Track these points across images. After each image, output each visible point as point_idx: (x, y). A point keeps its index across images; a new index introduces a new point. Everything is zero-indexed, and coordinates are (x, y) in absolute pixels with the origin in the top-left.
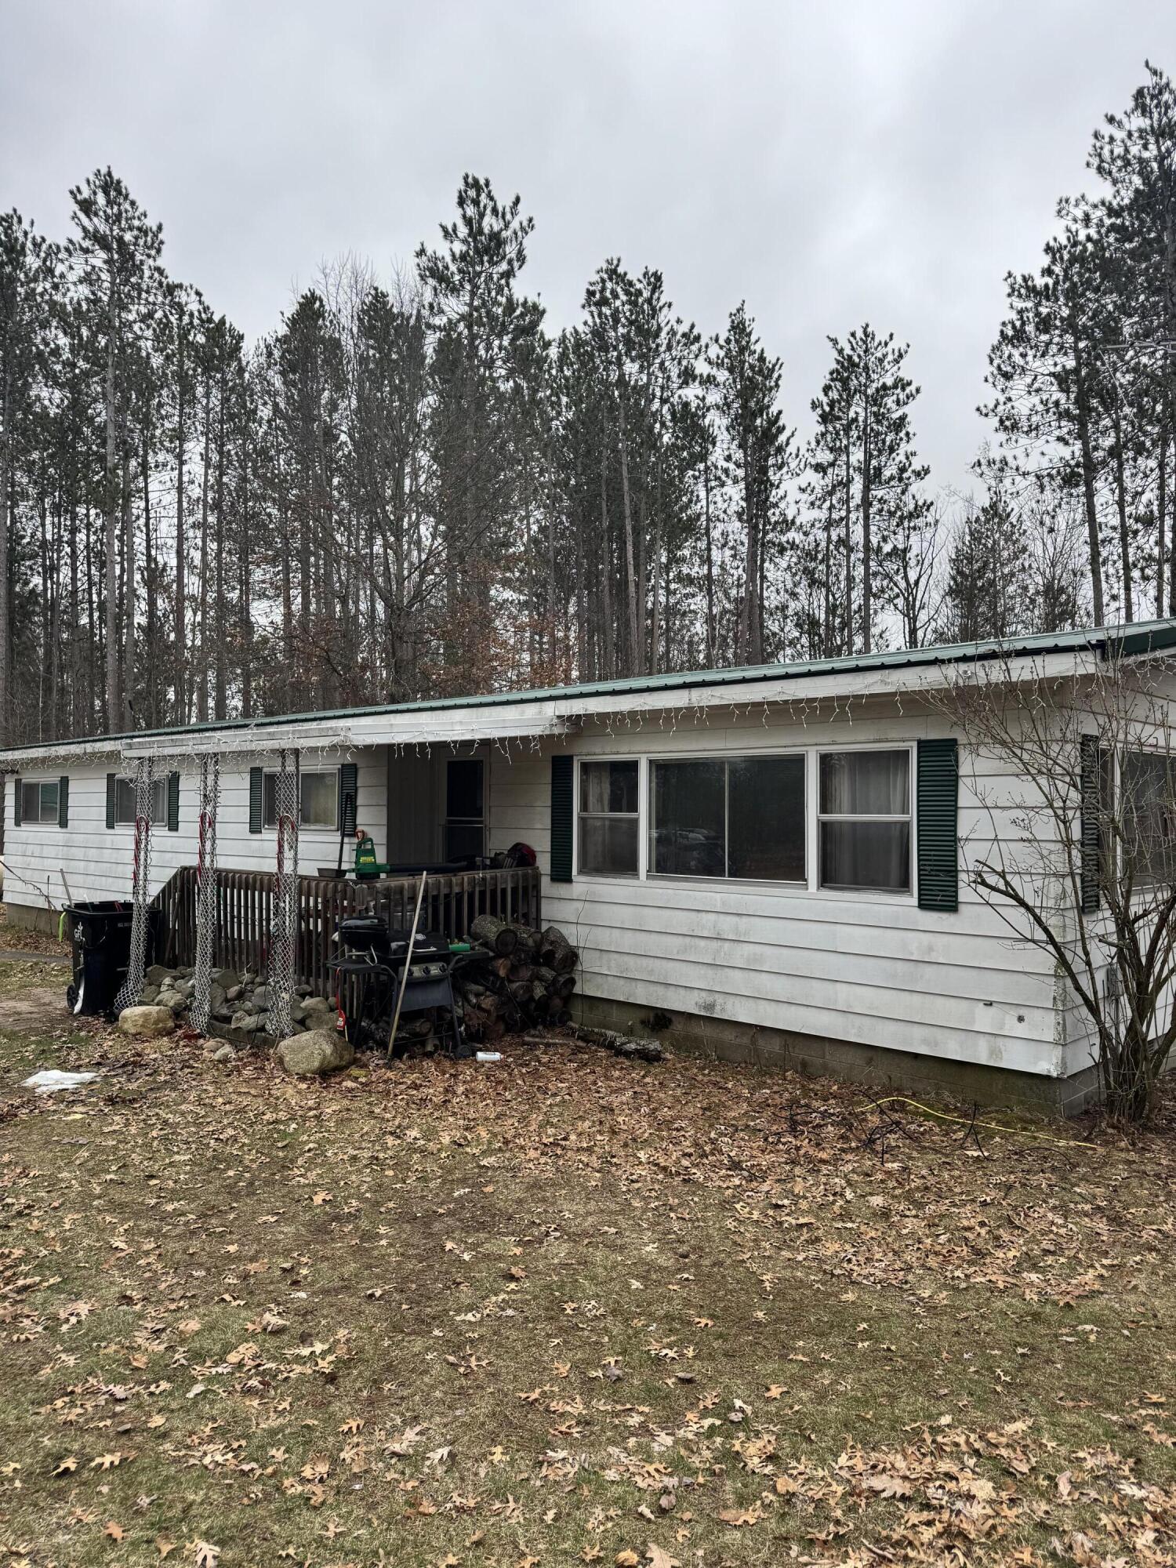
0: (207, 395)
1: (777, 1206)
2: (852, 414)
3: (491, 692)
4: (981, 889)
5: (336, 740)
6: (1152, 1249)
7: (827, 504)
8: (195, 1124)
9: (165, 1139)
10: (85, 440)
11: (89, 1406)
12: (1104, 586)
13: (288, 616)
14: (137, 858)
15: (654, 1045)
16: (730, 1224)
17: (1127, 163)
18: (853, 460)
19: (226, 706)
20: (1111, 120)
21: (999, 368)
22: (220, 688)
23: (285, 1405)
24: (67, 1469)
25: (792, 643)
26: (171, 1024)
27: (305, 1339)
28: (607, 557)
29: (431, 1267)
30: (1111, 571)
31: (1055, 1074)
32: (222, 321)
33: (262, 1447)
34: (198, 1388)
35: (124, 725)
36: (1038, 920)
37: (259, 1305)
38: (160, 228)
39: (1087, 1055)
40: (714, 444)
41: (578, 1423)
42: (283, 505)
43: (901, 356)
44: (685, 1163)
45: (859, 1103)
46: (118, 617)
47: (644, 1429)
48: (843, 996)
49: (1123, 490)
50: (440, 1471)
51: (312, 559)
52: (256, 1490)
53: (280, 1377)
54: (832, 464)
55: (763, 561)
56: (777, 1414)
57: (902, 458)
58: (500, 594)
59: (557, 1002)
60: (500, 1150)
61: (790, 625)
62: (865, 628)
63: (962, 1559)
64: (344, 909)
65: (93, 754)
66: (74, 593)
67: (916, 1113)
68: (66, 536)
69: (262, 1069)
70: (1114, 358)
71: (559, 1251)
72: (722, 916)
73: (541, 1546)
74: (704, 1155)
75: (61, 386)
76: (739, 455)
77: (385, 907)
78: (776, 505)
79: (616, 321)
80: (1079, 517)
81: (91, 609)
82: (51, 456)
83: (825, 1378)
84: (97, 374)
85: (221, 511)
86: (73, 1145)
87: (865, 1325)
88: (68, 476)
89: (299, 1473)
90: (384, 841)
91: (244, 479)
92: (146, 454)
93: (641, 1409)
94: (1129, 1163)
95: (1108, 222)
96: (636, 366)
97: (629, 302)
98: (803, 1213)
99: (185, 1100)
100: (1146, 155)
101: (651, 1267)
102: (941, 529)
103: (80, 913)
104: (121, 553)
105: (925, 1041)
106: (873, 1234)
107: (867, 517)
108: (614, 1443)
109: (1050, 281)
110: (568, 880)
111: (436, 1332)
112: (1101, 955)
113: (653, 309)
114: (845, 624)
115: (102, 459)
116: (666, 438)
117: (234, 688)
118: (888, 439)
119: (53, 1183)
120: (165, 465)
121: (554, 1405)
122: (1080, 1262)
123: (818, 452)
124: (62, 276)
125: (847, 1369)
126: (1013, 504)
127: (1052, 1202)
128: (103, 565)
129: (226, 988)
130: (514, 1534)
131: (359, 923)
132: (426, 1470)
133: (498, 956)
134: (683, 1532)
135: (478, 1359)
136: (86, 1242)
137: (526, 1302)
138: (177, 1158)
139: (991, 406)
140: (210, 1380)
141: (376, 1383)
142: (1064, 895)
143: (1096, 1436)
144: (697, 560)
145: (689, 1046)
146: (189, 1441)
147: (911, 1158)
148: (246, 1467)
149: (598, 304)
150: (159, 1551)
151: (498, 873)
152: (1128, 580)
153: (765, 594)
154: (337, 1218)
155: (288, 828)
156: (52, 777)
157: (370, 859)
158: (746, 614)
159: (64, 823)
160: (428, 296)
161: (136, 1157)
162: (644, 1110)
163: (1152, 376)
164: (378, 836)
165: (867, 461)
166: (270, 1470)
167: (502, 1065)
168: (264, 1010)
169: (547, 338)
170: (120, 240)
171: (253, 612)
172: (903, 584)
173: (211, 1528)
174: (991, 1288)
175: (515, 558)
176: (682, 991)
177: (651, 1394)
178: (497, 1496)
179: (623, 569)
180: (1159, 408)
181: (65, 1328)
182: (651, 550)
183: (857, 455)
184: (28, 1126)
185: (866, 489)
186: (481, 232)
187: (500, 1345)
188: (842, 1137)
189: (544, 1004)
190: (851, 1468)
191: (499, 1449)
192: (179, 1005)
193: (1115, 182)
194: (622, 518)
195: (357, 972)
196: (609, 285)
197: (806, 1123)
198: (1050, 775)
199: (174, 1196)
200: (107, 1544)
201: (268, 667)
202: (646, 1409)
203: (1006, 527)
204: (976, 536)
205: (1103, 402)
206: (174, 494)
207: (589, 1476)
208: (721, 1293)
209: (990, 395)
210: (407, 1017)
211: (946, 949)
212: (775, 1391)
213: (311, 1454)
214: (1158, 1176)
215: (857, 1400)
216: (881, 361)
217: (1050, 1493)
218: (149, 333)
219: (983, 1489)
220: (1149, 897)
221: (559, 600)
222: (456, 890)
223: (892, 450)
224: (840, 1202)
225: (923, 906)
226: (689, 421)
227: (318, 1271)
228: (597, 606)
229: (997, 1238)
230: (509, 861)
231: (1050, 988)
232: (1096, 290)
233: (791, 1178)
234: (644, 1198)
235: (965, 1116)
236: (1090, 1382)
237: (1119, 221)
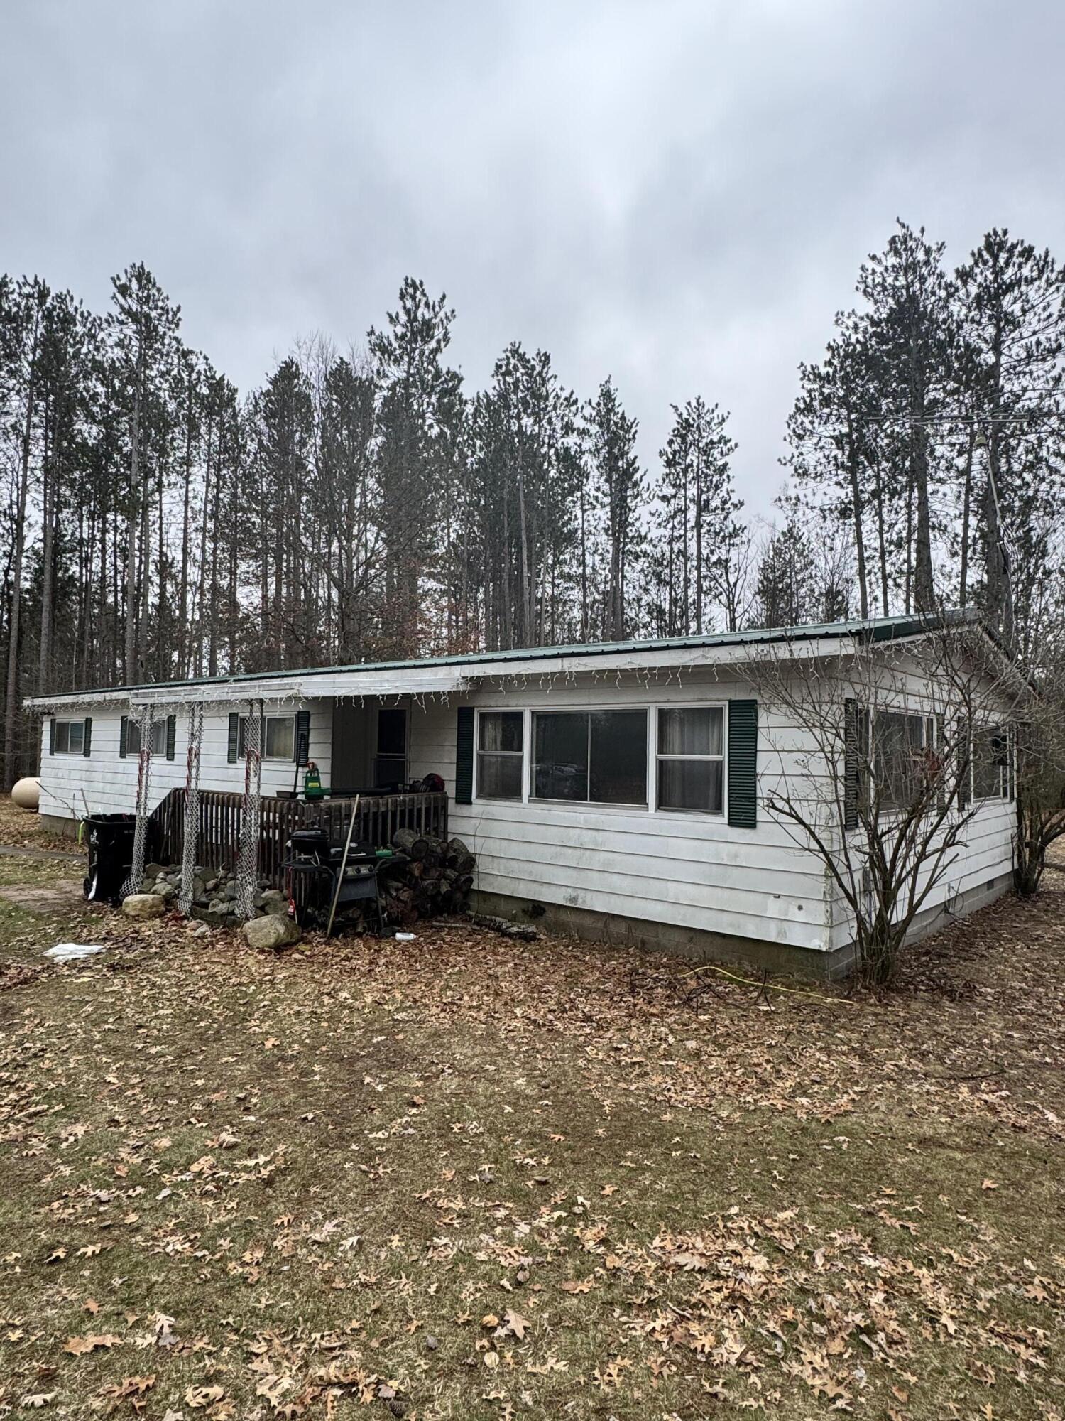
0: (209, 432)
1: (617, 1049)
2: (688, 461)
3: (418, 657)
4: (772, 811)
5: (291, 693)
6: (890, 1079)
7: (670, 525)
8: (176, 985)
9: (152, 998)
10: (116, 465)
11: (79, 1207)
12: (868, 590)
13: (264, 597)
14: (140, 781)
15: (532, 929)
16: (581, 1062)
17: (885, 289)
18: (689, 494)
19: (216, 666)
20: (874, 258)
21: (794, 431)
22: (213, 653)
23: (233, 1204)
24: (58, 1257)
25: (645, 626)
26: (162, 908)
27: (251, 1153)
28: (507, 560)
29: (353, 1096)
30: (874, 580)
31: (824, 949)
32: (222, 379)
33: (213, 1238)
34: (166, 1192)
35: (137, 679)
36: (813, 834)
37: (218, 1126)
38: (179, 309)
39: (847, 935)
40: (588, 478)
41: (458, 1217)
42: (263, 515)
43: (724, 420)
44: (550, 1017)
45: (682, 971)
46: (137, 597)
47: (508, 1220)
48: (672, 891)
49: (882, 522)
50: (350, 1255)
51: (285, 556)
52: (206, 1272)
53: (231, 1183)
54: (674, 496)
55: (623, 564)
56: (609, 1207)
57: (724, 493)
58: (426, 584)
59: (458, 895)
60: (410, 1007)
61: (643, 612)
62: (698, 617)
63: (742, 1317)
64: (296, 822)
65: (111, 701)
66: (103, 578)
67: (724, 978)
68: (98, 536)
69: (231, 944)
70: (876, 427)
71: (452, 1084)
72: (584, 832)
73: (425, 1313)
74: (565, 1011)
75: (98, 423)
76: (606, 488)
77: (327, 821)
78: (632, 525)
79: (517, 387)
80: (851, 540)
81: (116, 591)
82: (89, 475)
83: (647, 1179)
84: (126, 415)
85: (217, 518)
86: (81, 1002)
87: (678, 1139)
88: (101, 491)
89: (240, 1258)
90: (329, 770)
91: (235, 495)
92: (161, 475)
93: (507, 1204)
94: (876, 1015)
95: (871, 330)
96: (531, 420)
97: (526, 374)
98: (636, 1054)
99: (170, 968)
100: (898, 284)
101: (519, 1095)
102: (753, 547)
103: (95, 823)
104: (140, 550)
105: (731, 925)
106: (687, 1069)
107: (699, 535)
108: (486, 1232)
109: (831, 371)
110: (469, 803)
111: (354, 1147)
112: (858, 860)
113: (543, 379)
114: (684, 613)
115: (127, 478)
116: (553, 473)
117: (223, 652)
118: (714, 480)
119: (63, 1032)
120: (175, 484)
121: (441, 1203)
122: (838, 1089)
123: (664, 488)
124: (103, 341)
125: (663, 1173)
126: (804, 530)
127: (820, 1044)
128: (126, 558)
129: (206, 881)
130: (405, 1304)
131: (306, 833)
132: (340, 1254)
133: (414, 860)
134: (533, 1300)
135: (385, 1167)
136: (86, 1077)
137: (424, 1123)
138: (161, 1012)
139: (788, 458)
140: (176, 1185)
141: (305, 1188)
142: (831, 816)
143: (844, 1220)
144: (575, 563)
145: (557, 929)
146: (156, 1234)
147: (718, 1012)
148: (199, 1254)
149: (504, 375)
150: (126, 1321)
151: (415, 796)
152: (886, 587)
153: (625, 589)
154: (282, 1059)
155: (253, 760)
156: (78, 718)
157: (316, 784)
158: (610, 603)
159: (87, 753)
160: (375, 364)
161: (129, 1012)
162: (522, 977)
163: (902, 440)
164: (324, 767)
165: (699, 496)
166: (218, 1256)
167: (414, 943)
168: (234, 899)
169: (464, 397)
170: (147, 317)
171: (238, 595)
172: (725, 585)
173: (169, 1302)
174: (773, 1109)
175: (436, 559)
176: (553, 888)
177: (515, 1194)
178: (393, 1274)
179: (519, 567)
180: (907, 463)
181: (64, 1145)
182: (540, 557)
183: (692, 491)
184: (47, 987)
185: (699, 515)
186: (416, 319)
187: (402, 1157)
188: (668, 996)
189: (448, 897)
190: (662, 1248)
191: (396, 1237)
192: (168, 894)
193: (876, 302)
194: (519, 530)
195: (304, 871)
196: (512, 361)
197: (642, 986)
198: (822, 727)
199: (157, 1041)
200: (85, 1316)
201: (250, 637)
202: (511, 1205)
203: (799, 546)
204: (778, 553)
205: (867, 458)
206: (182, 506)
207: (465, 1257)
208: (572, 1115)
209: (788, 450)
210: (342, 906)
211: (748, 855)
212: (608, 1190)
213: (251, 1243)
214: (897, 1024)
215: (669, 1195)
216: (709, 423)
217: (808, 1266)
218: (166, 386)
219: (760, 1262)
220: (892, 818)
221: (472, 589)
222: (383, 809)
223: (717, 487)
224: (664, 1046)
225: (732, 824)
226: (568, 460)
227: (265, 1099)
228: (499, 595)
229: (778, 1072)
230: (423, 787)
231: (821, 886)
232: (863, 378)
233: (629, 1028)
234: (518, 1044)
235: (758, 980)
236: (841, 1180)
237: (879, 330)
